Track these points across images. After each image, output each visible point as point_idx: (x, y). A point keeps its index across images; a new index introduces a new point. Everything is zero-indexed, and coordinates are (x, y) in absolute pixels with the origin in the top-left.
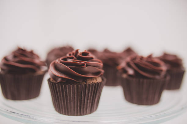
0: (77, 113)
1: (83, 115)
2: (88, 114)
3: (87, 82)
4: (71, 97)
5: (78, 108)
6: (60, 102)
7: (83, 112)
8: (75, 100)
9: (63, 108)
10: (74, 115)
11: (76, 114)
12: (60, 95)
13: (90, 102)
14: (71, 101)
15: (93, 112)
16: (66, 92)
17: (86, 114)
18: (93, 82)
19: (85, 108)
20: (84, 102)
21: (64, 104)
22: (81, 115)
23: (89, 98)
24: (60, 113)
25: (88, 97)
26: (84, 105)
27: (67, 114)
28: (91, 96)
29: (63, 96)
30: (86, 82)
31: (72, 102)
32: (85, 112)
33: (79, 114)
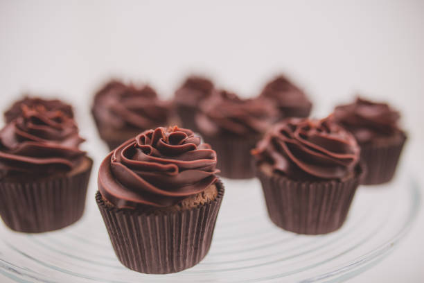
0: (165, 268)
1: (179, 270)
2: (189, 267)
3: (183, 204)
4: (149, 239)
5: (167, 259)
6: (127, 246)
7: (178, 265)
8: (159, 245)
9: (134, 259)
10: (158, 272)
11: (162, 270)
12: (126, 234)
13: (191, 245)
14: (150, 247)
15: (199, 260)
16: (138, 229)
17: (184, 269)
18: (196, 201)
19: (181, 258)
20: (179, 247)
21: (136, 252)
22: (172, 271)
23: (189, 237)
24: (129, 268)
25: (187, 235)
26: (178, 251)
27: (143, 271)
28: (193, 232)
29: (132, 237)
30: (180, 205)
31: (152, 249)
32: (182, 265)
33: (169, 270)
